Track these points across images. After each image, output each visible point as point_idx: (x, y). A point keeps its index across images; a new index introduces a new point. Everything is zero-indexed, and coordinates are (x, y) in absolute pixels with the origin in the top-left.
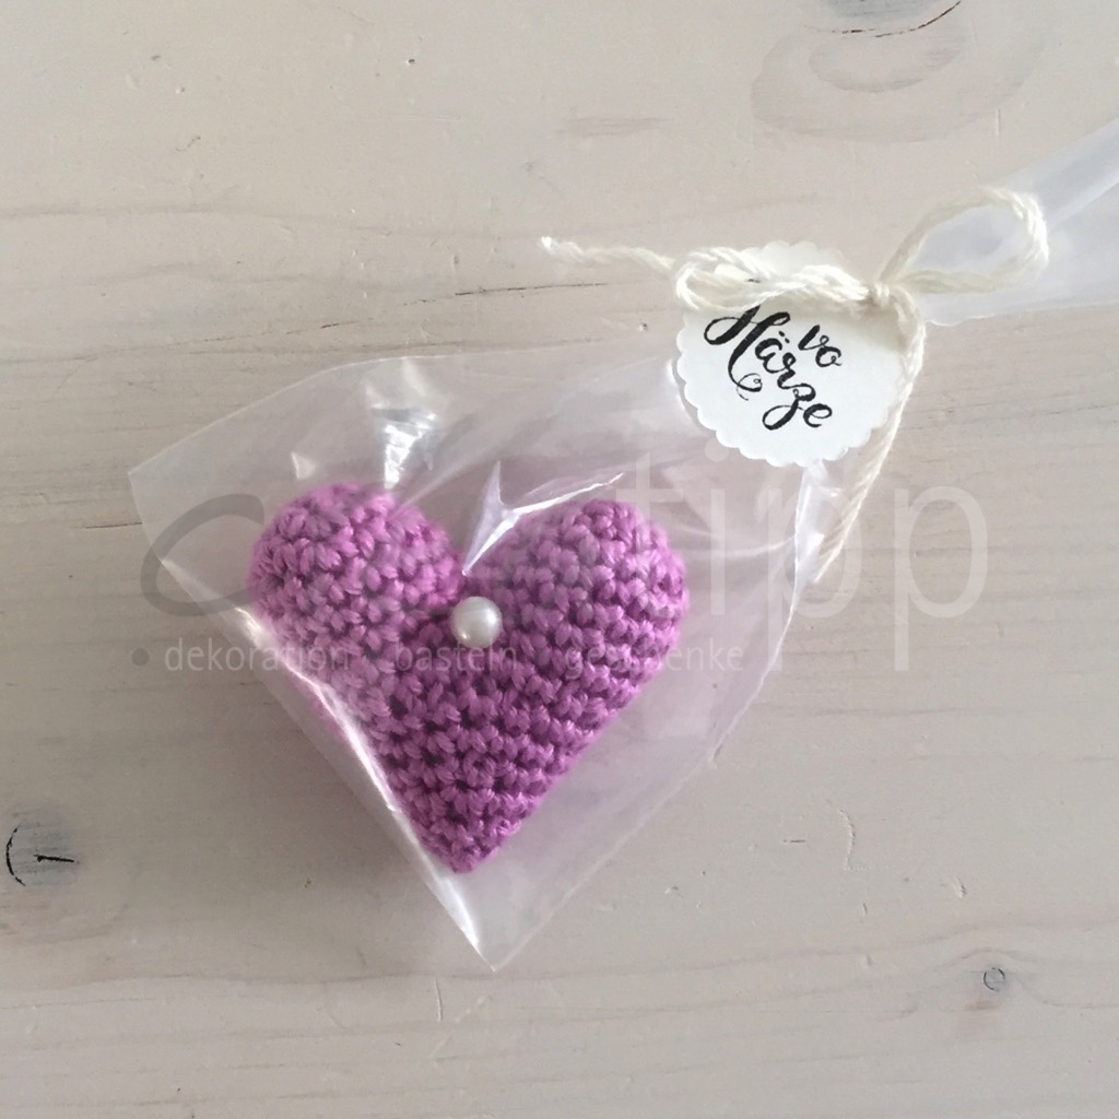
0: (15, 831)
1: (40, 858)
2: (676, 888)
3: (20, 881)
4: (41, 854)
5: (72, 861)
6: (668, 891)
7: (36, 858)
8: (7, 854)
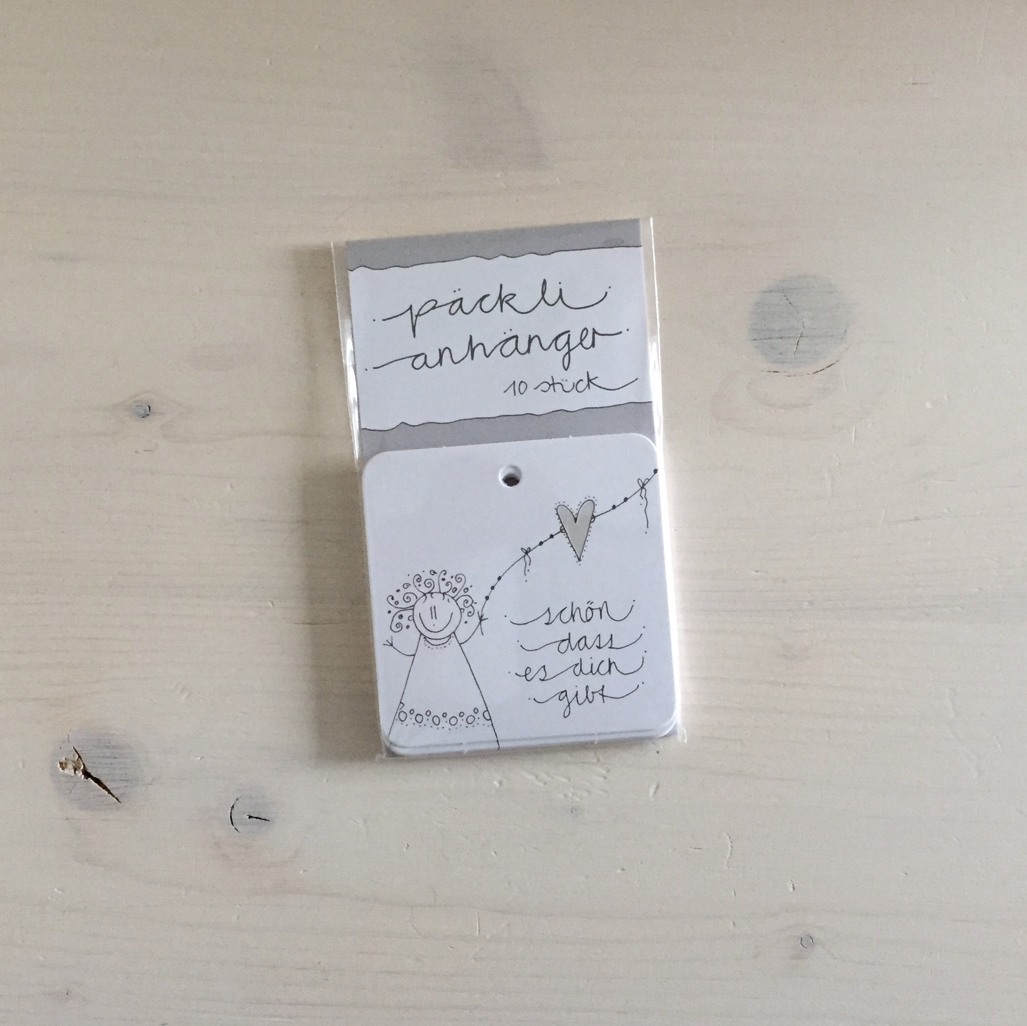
3: (237, 830)
4: (251, 815)
5: (270, 821)
6: (619, 871)
7: (248, 817)
8: (231, 813)
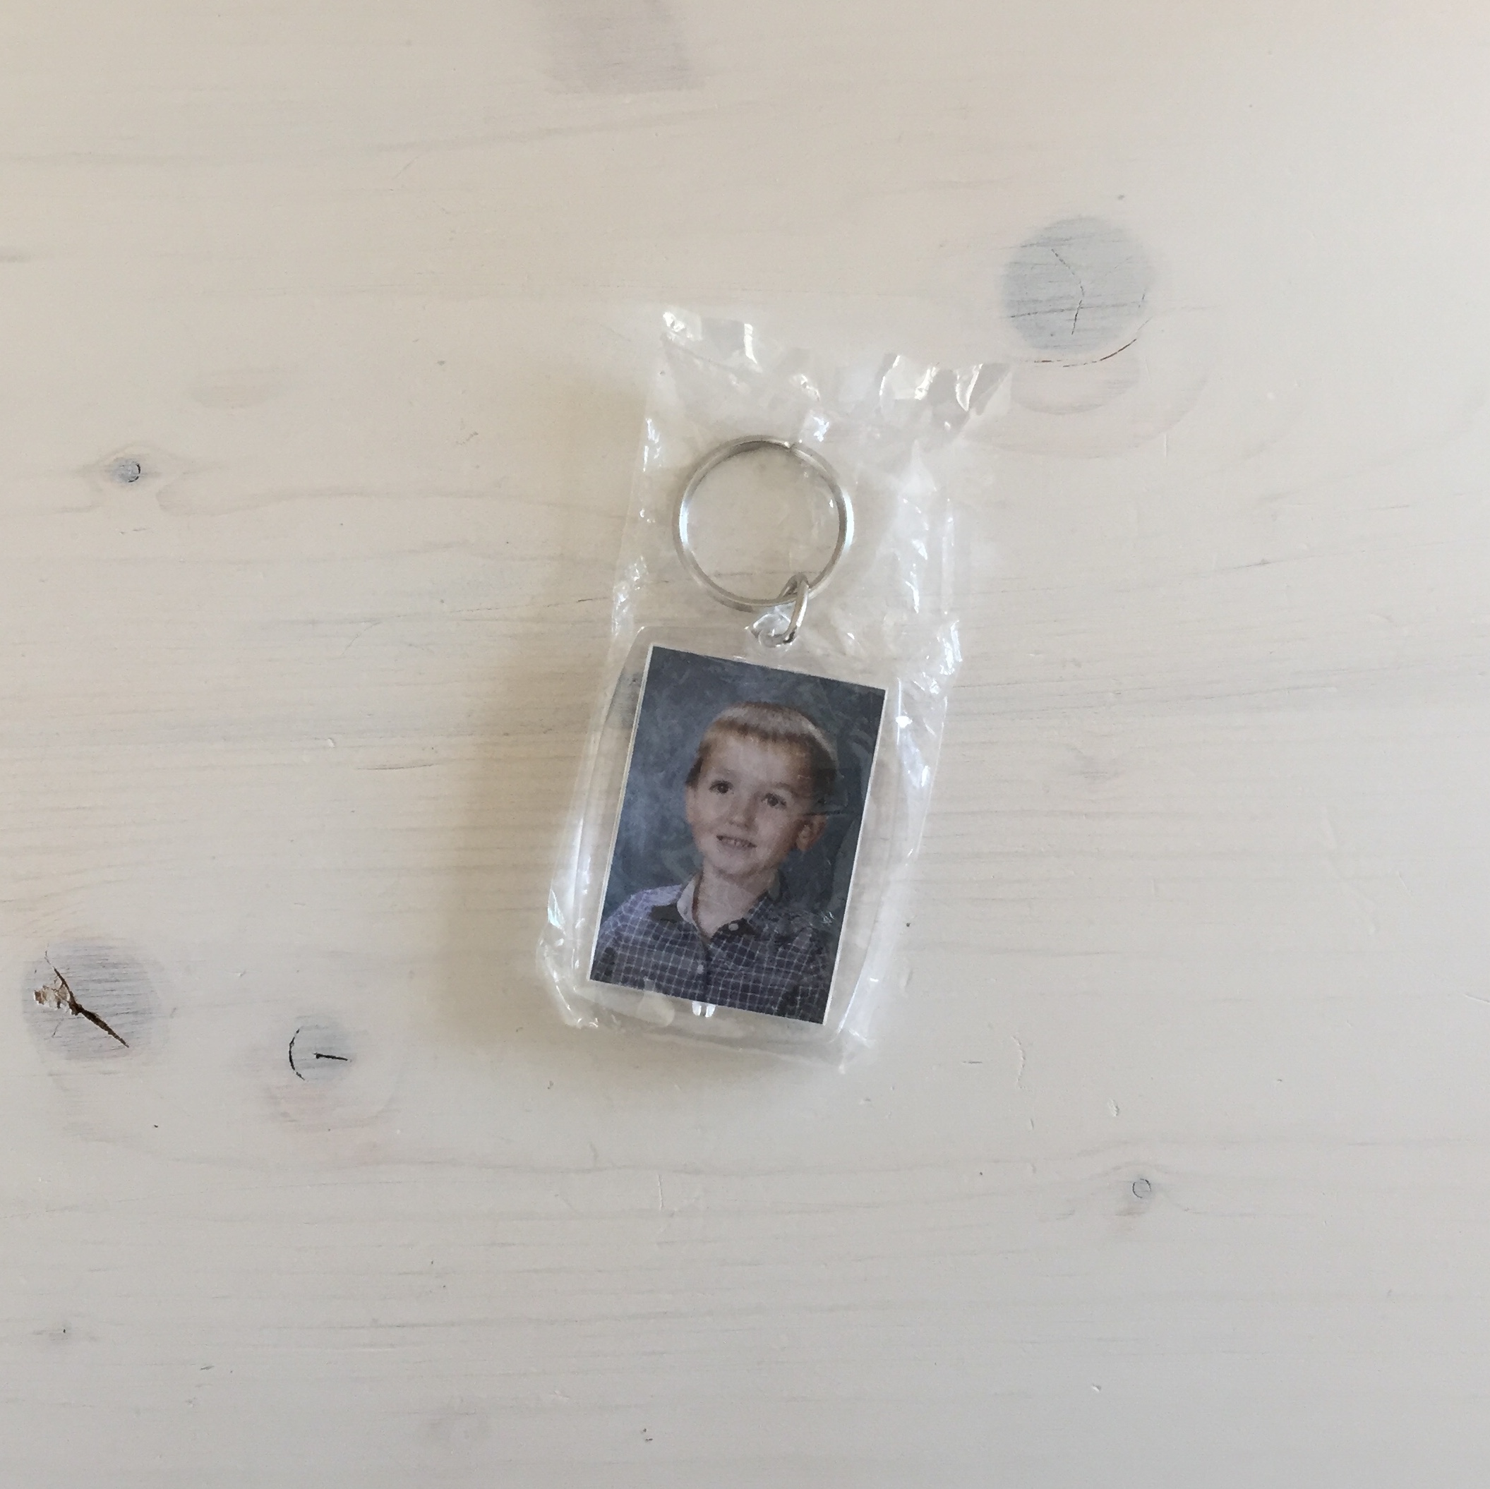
0: (298, 1032)
1: (318, 1056)
2: (869, 1100)
3: (300, 1076)
4: (319, 1053)
5: (346, 1060)
6: (862, 1102)
7: (315, 1056)
8: (290, 1052)
